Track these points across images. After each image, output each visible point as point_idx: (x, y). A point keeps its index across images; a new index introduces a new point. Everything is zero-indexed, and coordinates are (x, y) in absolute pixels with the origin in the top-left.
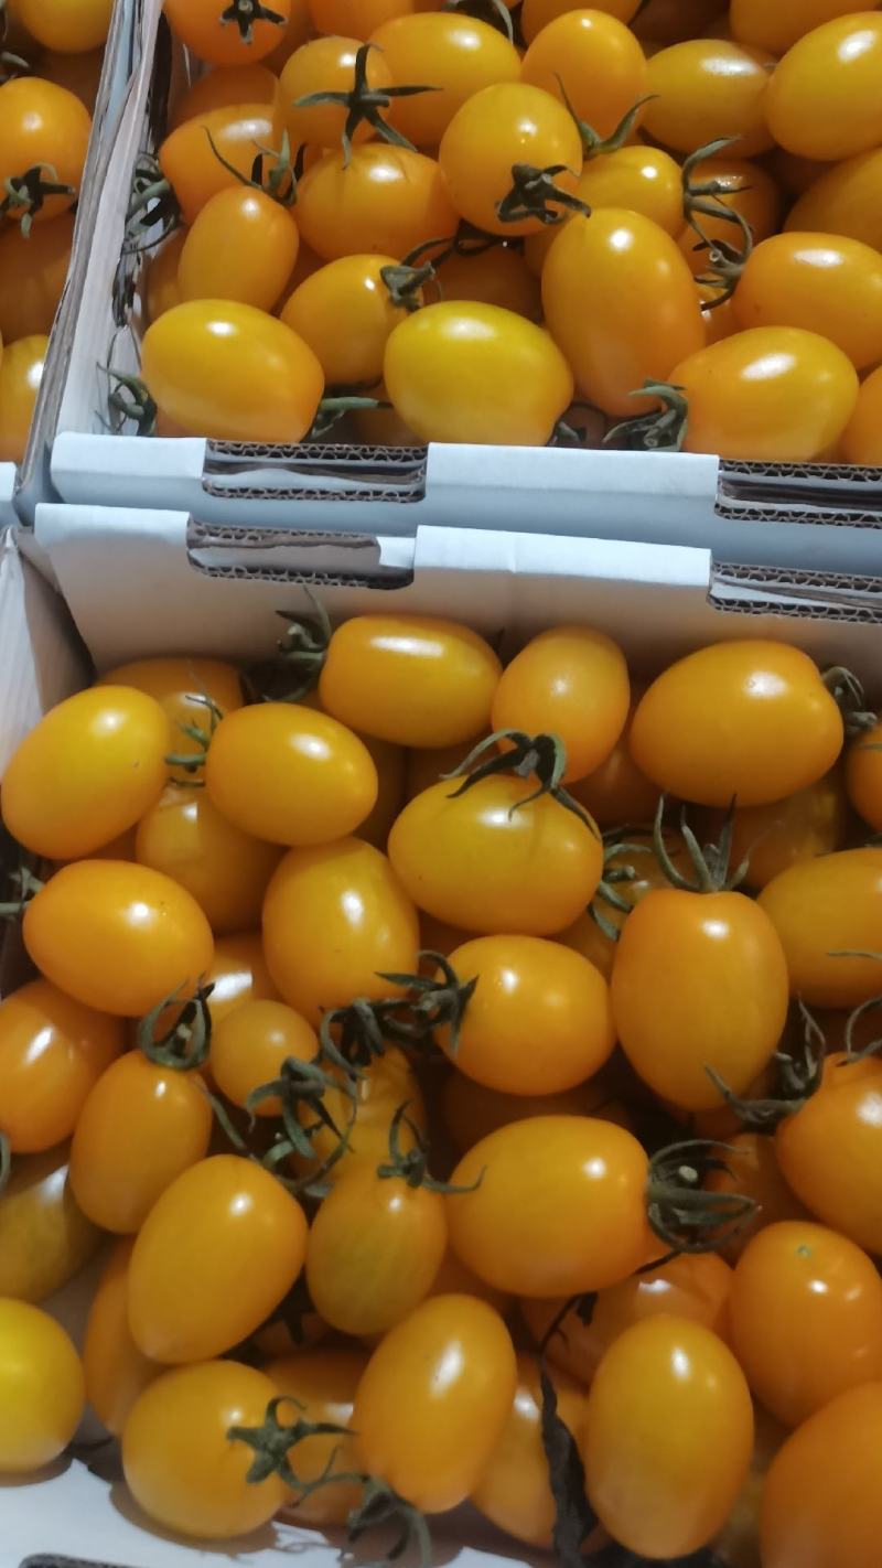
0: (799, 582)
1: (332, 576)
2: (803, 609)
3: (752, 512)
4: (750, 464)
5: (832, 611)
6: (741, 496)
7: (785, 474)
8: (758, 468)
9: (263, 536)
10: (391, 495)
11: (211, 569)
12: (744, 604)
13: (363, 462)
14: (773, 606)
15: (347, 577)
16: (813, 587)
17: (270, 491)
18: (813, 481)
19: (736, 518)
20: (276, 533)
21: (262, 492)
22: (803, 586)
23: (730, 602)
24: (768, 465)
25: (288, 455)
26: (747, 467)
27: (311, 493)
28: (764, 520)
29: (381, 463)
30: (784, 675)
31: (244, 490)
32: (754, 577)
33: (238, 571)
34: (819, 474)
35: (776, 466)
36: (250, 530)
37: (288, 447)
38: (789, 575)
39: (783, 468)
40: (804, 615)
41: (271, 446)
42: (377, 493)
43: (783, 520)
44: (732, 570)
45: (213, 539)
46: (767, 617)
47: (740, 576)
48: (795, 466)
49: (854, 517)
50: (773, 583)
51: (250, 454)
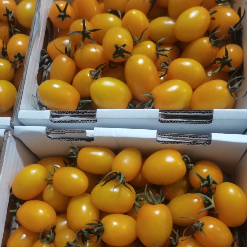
0: (177, 136)
1: (78, 139)
2: (177, 142)
3: (168, 121)
4: (167, 110)
5: (184, 143)
6: (165, 118)
7: (174, 112)
8: (169, 111)
9: (64, 131)
10: (91, 121)
11: (53, 138)
12: (165, 142)
13: (85, 114)
14: (171, 142)
15: (82, 139)
16: (180, 137)
17: (66, 121)
18: (180, 114)
19: (164, 123)
20: (67, 130)
21: (64, 121)
22: (178, 137)
23: (162, 141)
24: (171, 111)
25: (69, 113)
26: (166, 111)
27: (74, 121)
28: (170, 123)
29: (89, 114)
30: (173, 157)
31: (60, 121)
32: (167, 136)
33: (59, 139)
34: (182, 112)
35: (173, 111)
36: (61, 130)
37: (69, 111)
38: (175, 135)
39: (174, 111)
40: (178, 144)
41: (66, 111)
42: (88, 120)
43: (174, 123)
44: (163, 134)
45: (53, 132)
46: (170, 144)
47: (164, 136)
48: (177, 111)
49: (189, 121)
50: (171, 137)
51: (61, 113)
